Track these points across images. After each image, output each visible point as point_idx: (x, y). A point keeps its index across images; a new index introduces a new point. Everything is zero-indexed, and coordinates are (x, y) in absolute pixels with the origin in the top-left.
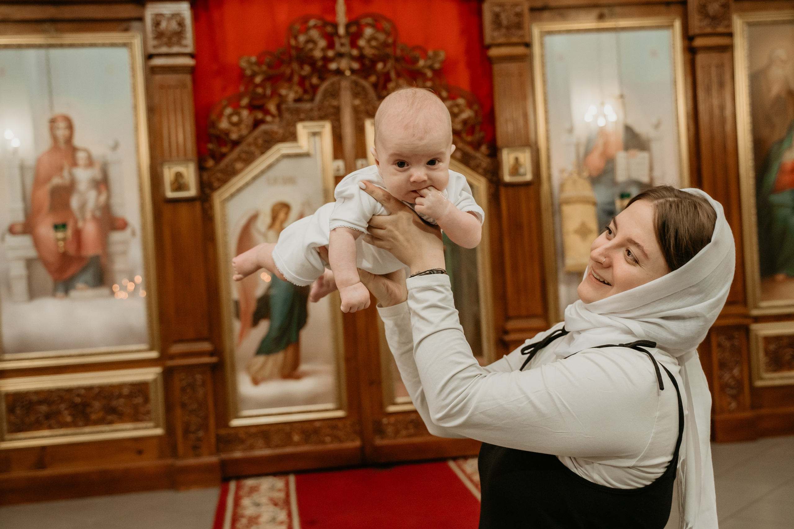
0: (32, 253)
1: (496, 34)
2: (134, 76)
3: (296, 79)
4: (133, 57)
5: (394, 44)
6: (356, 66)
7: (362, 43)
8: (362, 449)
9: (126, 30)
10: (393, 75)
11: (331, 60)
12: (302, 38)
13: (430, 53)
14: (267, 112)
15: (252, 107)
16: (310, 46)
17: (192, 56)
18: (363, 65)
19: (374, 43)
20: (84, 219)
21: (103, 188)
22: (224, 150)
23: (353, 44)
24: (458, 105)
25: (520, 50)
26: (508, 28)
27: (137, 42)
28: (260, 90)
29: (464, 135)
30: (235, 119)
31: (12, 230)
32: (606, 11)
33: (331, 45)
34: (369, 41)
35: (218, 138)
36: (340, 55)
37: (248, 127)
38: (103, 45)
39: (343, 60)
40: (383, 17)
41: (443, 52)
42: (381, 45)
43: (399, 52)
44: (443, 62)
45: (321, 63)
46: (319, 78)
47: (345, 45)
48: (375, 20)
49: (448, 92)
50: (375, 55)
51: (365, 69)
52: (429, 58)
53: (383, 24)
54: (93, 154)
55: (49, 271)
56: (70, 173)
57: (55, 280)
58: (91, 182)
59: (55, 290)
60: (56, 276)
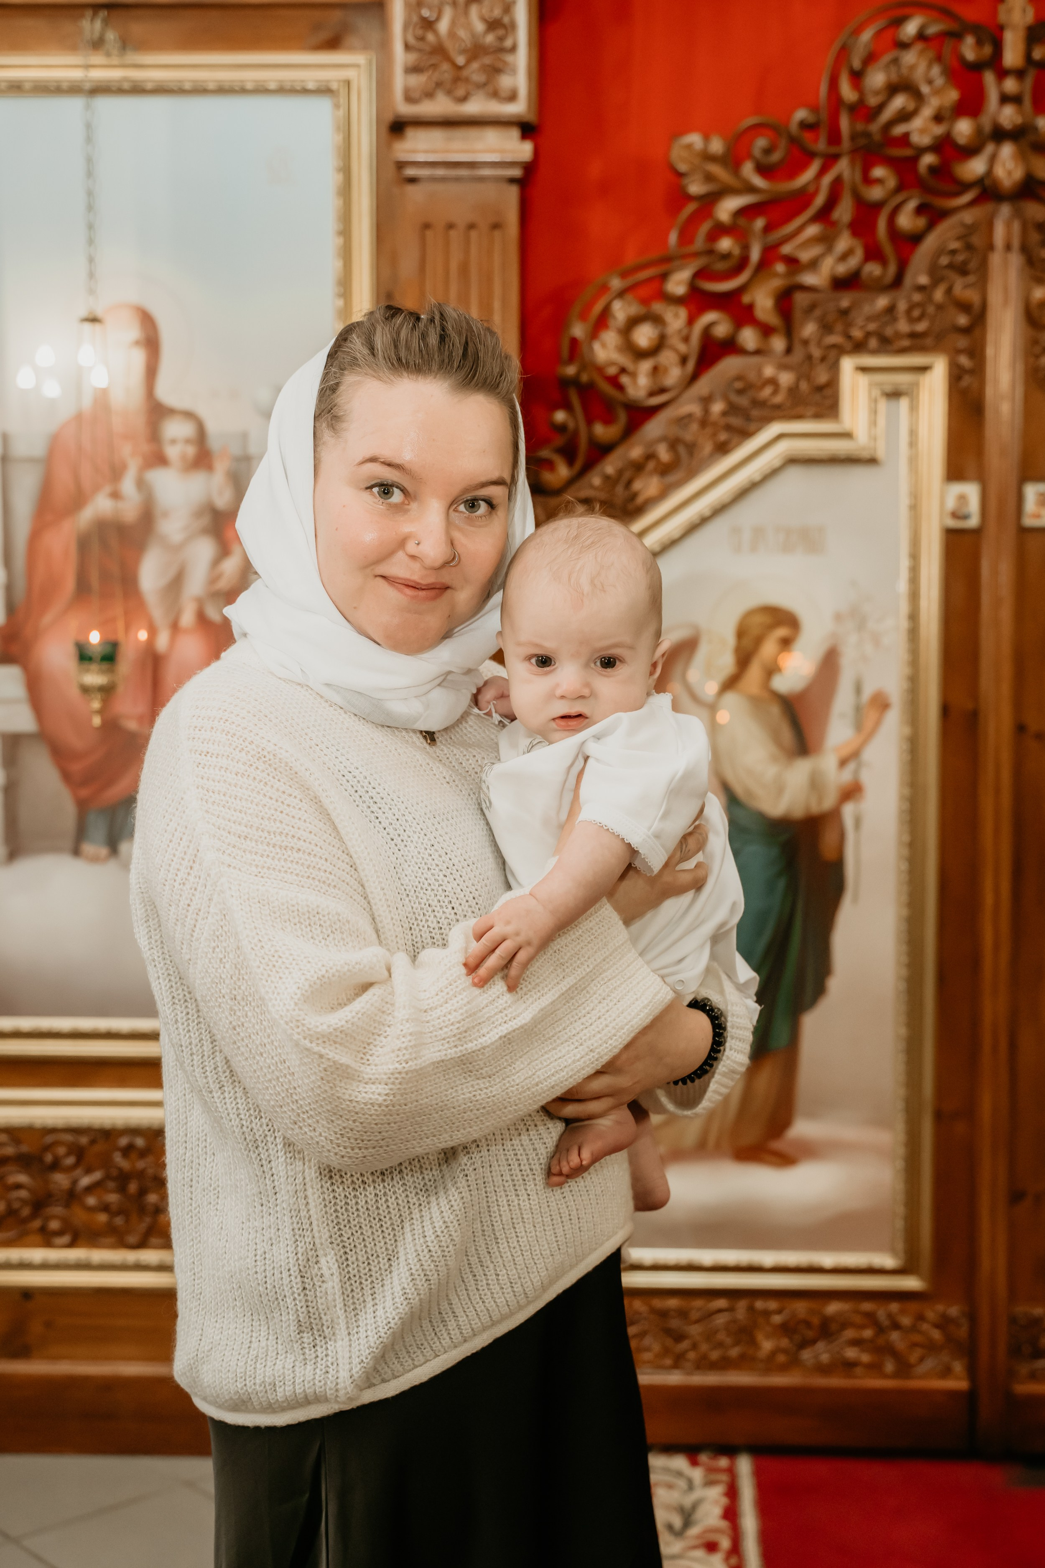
0: (24, 721)
2: (345, 191)
3: (844, 212)
4: (346, 129)
8: (971, 1397)
11: (970, 151)
12: (877, 79)
14: (745, 317)
15: (698, 301)
16: (899, 102)
17: (527, 130)
20: (175, 627)
22: (600, 431)
27: (363, 79)
28: (729, 244)
30: (644, 336)
33: (969, 102)
35: (588, 392)
36: (999, 135)
37: (684, 360)
38: (261, 90)
39: (1007, 150)
45: (930, 159)
46: (921, 209)
47: (1017, 100)
54: (212, 427)
55: (67, 777)
56: (141, 484)
57: (83, 806)
58: (198, 514)
59: (81, 834)
60: (84, 793)
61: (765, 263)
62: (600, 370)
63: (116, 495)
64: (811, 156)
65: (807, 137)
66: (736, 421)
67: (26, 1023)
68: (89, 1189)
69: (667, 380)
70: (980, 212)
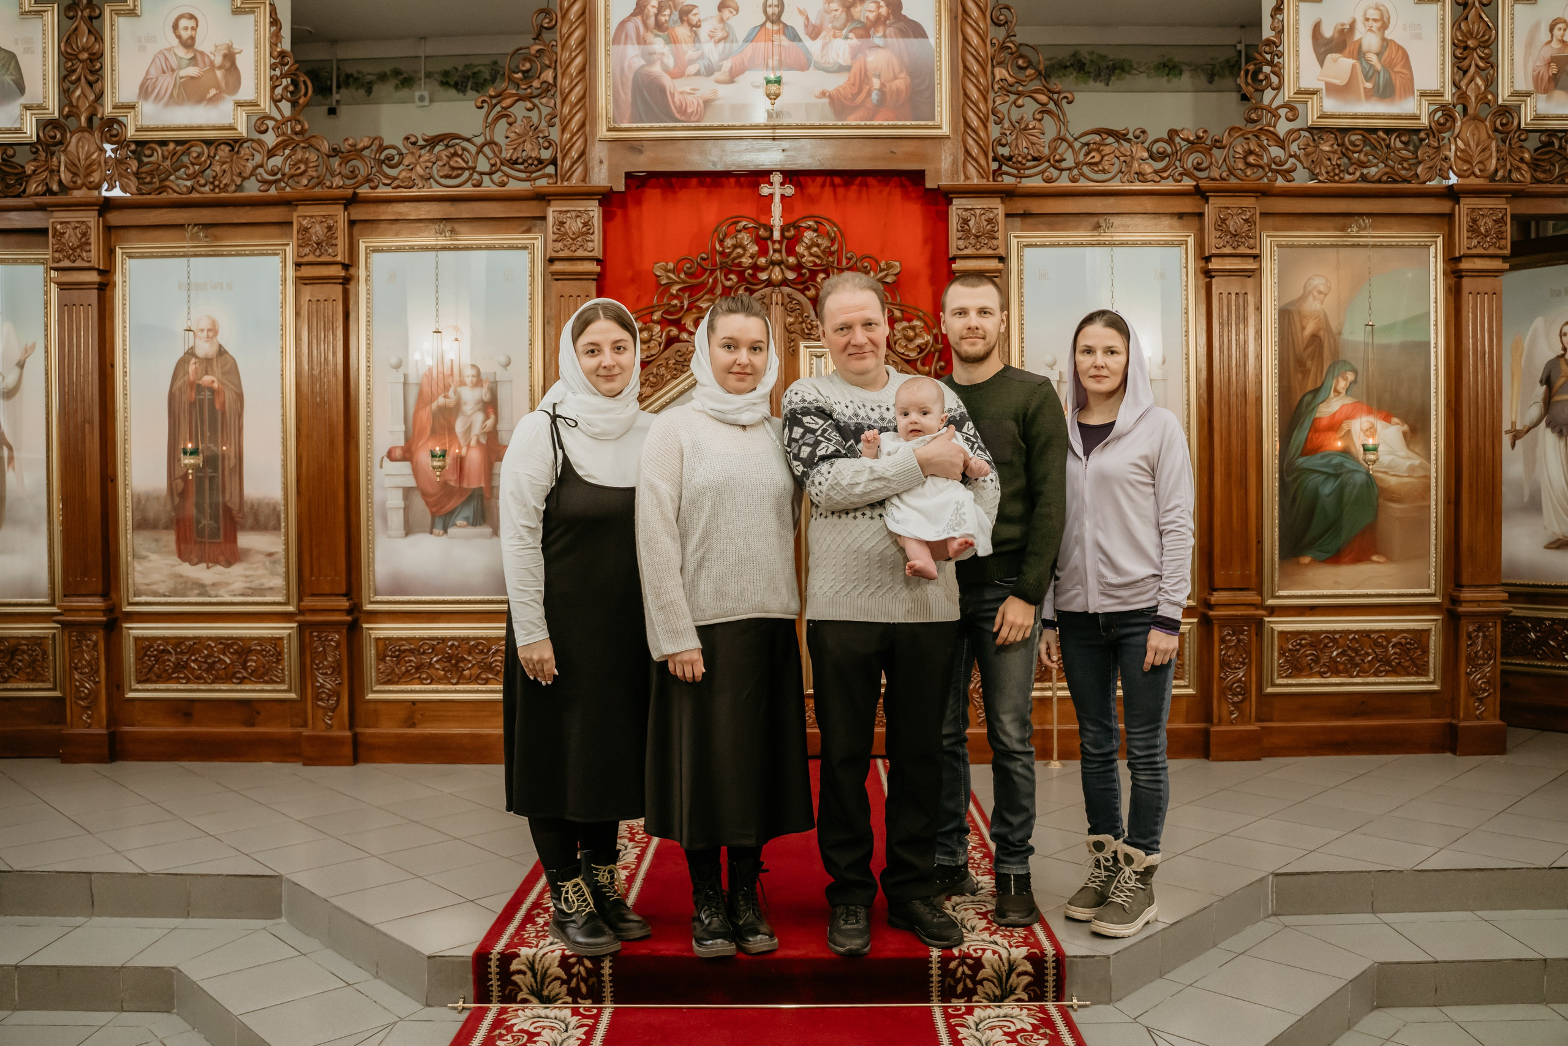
0: (411, 482)
1: (961, 243)
2: (532, 283)
4: (533, 262)
6: (791, 275)
7: (800, 249)
9: (528, 231)
11: (763, 269)
12: (729, 242)
13: (883, 264)
14: (682, 328)
15: (664, 322)
16: (738, 251)
17: (599, 261)
18: (801, 275)
19: (815, 249)
20: (468, 446)
21: (490, 410)
23: (791, 251)
24: (913, 328)
25: (993, 264)
26: (977, 237)
27: (538, 244)
28: (675, 302)
31: (390, 456)
32: (1101, 220)
33: (763, 251)
34: (809, 248)
36: (773, 263)
37: (660, 344)
38: (502, 248)
39: (777, 269)
40: (828, 220)
41: (897, 264)
42: (823, 252)
43: (844, 262)
44: (895, 275)
45: (750, 271)
46: (746, 289)
47: (780, 251)
48: (816, 222)
49: (902, 311)
50: (815, 265)
51: (803, 279)
52: (882, 270)
53: (828, 227)
54: (482, 370)
55: (427, 503)
56: (455, 392)
57: (433, 515)
58: (477, 403)
59: (433, 526)
60: (434, 510)
61: (689, 309)
63: (445, 397)
64: (706, 270)
65: (703, 263)
66: (679, 367)
67: (412, 598)
68: (437, 662)
69: (653, 352)
70: (767, 290)
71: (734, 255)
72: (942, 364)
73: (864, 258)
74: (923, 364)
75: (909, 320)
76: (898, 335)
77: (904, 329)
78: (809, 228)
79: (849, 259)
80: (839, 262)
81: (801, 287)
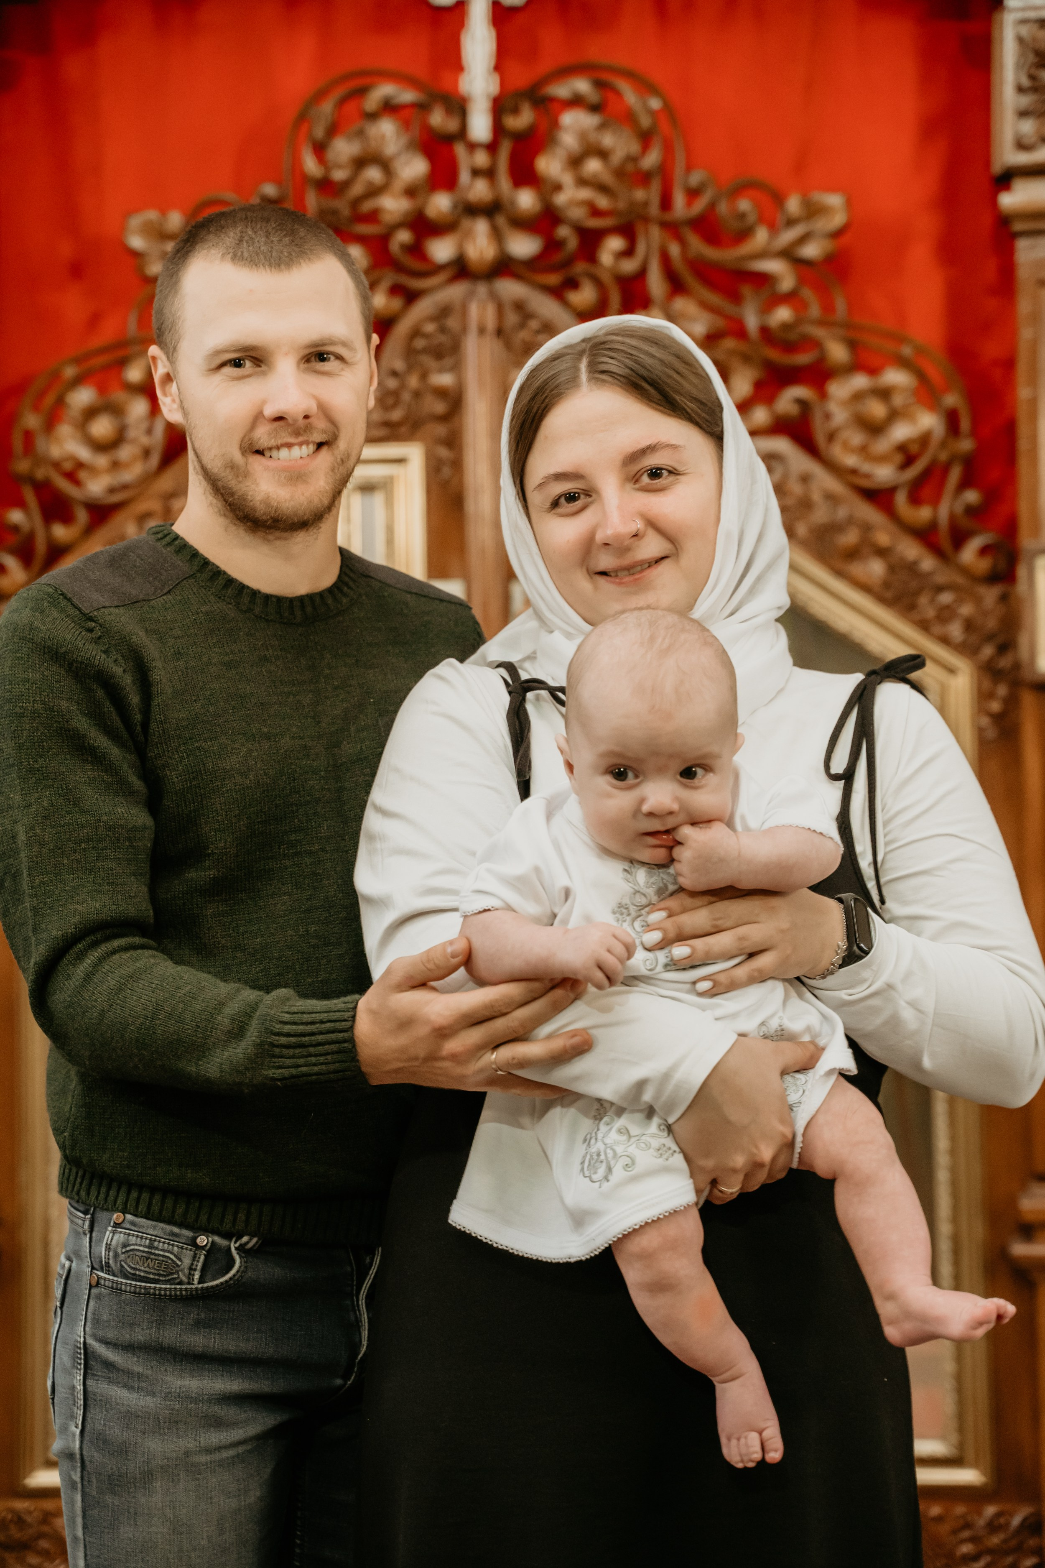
1: (1028, 127)
5: (664, 171)
6: (524, 246)
7: (549, 165)
10: (656, 283)
11: (440, 228)
12: (342, 151)
13: (793, 205)
16: (370, 176)
18: (552, 245)
19: (593, 166)
22: (60, 532)
24: (884, 394)
29: (901, 499)
30: (102, 427)
33: (443, 176)
34: (575, 162)
35: (44, 489)
36: (472, 210)
37: (146, 453)
39: (483, 228)
40: (630, 75)
41: (835, 200)
42: (620, 173)
43: (679, 200)
44: (837, 234)
45: (404, 236)
46: (395, 290)
47: (489, 174)
48: (600, 85)
49: (853, 345)
50: (595, 212)
51: (559, 257)
52: (791, 222)
53: (630, 96)
62: (56, 465)
69: (128, 476)
70: (455, 292)
71: (357, 189)
72: (972, 496)
73: (737, 191)
74: (915, 499)
75: (873, 371)
76: (840, 415)
77: (858, 397)
78: (576, 101)
79: (693, 194)
80: (666, 203)
81: (554, 279)
